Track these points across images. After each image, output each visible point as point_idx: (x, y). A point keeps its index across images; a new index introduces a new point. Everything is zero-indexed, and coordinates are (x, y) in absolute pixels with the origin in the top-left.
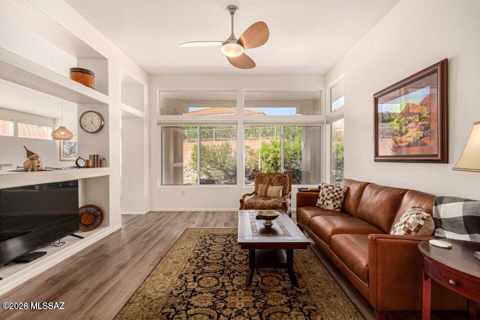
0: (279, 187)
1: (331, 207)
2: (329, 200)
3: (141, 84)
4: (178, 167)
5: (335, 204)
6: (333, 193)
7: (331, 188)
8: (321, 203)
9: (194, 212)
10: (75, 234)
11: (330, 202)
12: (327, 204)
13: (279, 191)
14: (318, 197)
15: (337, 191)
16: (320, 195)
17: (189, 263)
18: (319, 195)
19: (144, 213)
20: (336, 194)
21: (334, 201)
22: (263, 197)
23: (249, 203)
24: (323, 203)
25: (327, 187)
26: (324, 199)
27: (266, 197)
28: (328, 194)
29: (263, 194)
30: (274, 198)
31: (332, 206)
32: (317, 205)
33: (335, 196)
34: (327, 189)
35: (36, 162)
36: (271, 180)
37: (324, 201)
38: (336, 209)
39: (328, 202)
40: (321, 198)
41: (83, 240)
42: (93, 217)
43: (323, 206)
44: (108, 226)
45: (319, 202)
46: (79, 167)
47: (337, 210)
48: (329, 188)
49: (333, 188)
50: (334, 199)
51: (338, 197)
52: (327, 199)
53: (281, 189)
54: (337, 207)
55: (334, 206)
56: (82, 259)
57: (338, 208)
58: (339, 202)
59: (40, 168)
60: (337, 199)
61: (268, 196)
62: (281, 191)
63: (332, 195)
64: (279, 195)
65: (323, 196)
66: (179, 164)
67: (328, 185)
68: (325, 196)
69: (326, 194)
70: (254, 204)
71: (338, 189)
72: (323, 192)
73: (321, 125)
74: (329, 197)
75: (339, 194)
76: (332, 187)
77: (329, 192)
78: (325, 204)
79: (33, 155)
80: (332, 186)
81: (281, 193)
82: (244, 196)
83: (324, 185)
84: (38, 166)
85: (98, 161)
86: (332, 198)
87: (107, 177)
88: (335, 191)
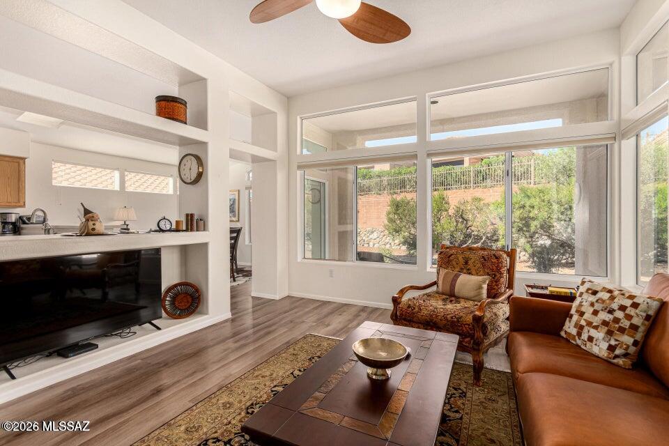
0: (480, 278)
1: (600, 348)
2: (596, 328)
3: (274, 112)
4: (347, 231)
5: (613, 343)
6: (611, 312)
7: (606, 296)
8: (574, 331)
9: (346, 305)
10: (153, 322)
11: (599, 335)
12: (591, 339)
13: (481, 288)
14: (567, 314)
15: (623, 308)
16: (573, 311)
18: (570, 307)
19: (278, 298)
20: (619, 314)
21: (610, 333)
22: (443, 294)
23: (409, 306)
24: (579, 334)
25: (595, 293)
26: (583, 323)
27: (451, 296)
28: (595, 313)
29: (448, 288)
30: (467, 299)
31: (605, 346)
32: (563, 334)
33: (617, 320)
34: (592, 298)
35: (91, 223)
36: (466, 263)
37: (581, 328)
38: (616, 357)
39: (593, 333)
40: (575, 317)
41: (160, 332)
42: (190, 300)
43: (579, 342)
44: (207, 314)
45: (570, 328)
46: (161, 230)
47: (620, 361)
48: (600, 295)
49: (612, 298)
50: (611, 329)
51: (626, 324)
52: (589, 324)
53: (484, 282)
54: (618, 352)
55: (611, 348)
56: (139, 361)
57: (626, 355)
58: (627, 340)
59: (96, 232)
60: (622, 330)
61: (456, 294)
62: (485, 286)
63: (604, 316)
64: (480, 294)
65: (582, 314)
66: (349, 228)
67: (598, 289)
68: (585, 317)
69: (588, 311)
70: (417, 309)
71: (628, 303)
72: (581, 305)
73: (609, 142)
74: (596, 321)
75: (629, 317)
76: (608, 295)
77: (597, 307)
78: (585, 336)
79: (90, 215)
80: (610, 291)
81: (485, 292)
82: (402, 292)
83: (587, 285)
84: (93, 229)
85: (193, 223)
86: (605, 323)
87: (205, 245)
88: (615, 306)
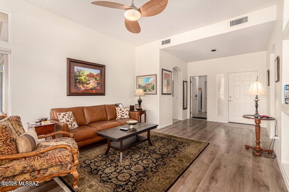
2: (73, 122)
17: (167, 162)
24: (72, 126)
26: (71, 123)
28: (70, 119)
37: (71, 124)
43: (72, 128)
78: (73, 126)
